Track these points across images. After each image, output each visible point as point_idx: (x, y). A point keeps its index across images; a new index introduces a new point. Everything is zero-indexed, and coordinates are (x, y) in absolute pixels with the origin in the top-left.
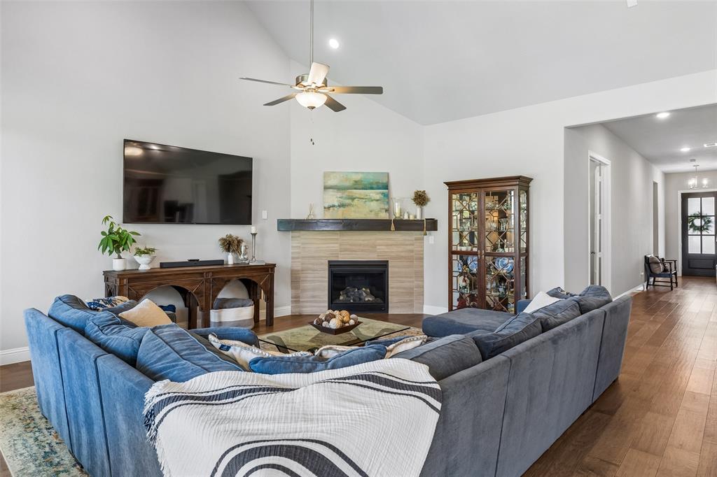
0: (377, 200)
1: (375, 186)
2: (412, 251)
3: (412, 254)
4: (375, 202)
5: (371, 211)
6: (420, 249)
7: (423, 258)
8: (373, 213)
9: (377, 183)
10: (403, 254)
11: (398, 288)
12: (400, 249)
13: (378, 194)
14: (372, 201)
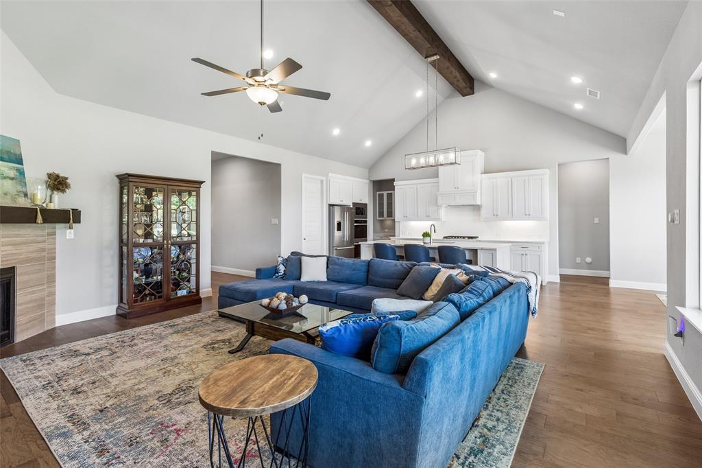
0: (12, 179)
1: (5, 156)
2: (43, 250)
3: (43, 254)
4: (10, 181)
5: (6, 194)
6: (52, 246)
7: (54, 258)
8: (9, 197)
9: (8, 152)
10: (33, 255)
11: (27, 303)
12: (31, 249)
13: (11, 168)
14: (5, 178)
